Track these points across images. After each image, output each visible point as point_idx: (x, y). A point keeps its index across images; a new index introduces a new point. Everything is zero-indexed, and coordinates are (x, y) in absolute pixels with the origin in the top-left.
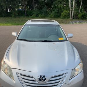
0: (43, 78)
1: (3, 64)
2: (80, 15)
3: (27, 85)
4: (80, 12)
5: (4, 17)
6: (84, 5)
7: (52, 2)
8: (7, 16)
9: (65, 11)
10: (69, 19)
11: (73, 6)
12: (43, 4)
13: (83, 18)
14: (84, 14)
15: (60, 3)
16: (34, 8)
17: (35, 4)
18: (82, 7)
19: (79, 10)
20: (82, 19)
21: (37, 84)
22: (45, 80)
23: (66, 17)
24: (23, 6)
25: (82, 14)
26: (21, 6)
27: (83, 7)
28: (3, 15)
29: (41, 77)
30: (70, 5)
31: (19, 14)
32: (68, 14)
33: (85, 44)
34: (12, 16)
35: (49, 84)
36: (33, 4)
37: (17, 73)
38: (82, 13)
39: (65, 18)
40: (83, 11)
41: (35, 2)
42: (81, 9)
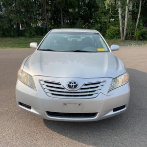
0: (74, 84)
1: (20, 74)
2: (137, 33)
3: (53, 94)
4: (137, 28)
5: (14, 37)
6: (143, 17)
7: (91, 14)
8: (18, 36)
9: (112, 27)
10: (120, 39)
11: (124, 20)
12: (77, 17)
13: (142, 38)
14: (144, 32)
15: (105, 14)
16: (62, 23)
17: (63, 16)
18: (139, 20)
19: (135, 25)
20: (141, 40)
21: (65, 92)
22: (76, 86)
23: (114, 37)
24: (45, 20)
25: (140, 32)
26: (41, 19)
27: (141, 20)
28: (12, 34)
29: (70, 83)
30: (120, 18)
31: (37, 33)
32: (117, 32)
33: (141, 71)
34: (26, 36)
35: (82, 92)
36: (60, 17)
37: (40, 81)
38: (140, 30)
39: (112, 38)
40: (142, 27)
41: (63, 14)
42: (139, 24)
